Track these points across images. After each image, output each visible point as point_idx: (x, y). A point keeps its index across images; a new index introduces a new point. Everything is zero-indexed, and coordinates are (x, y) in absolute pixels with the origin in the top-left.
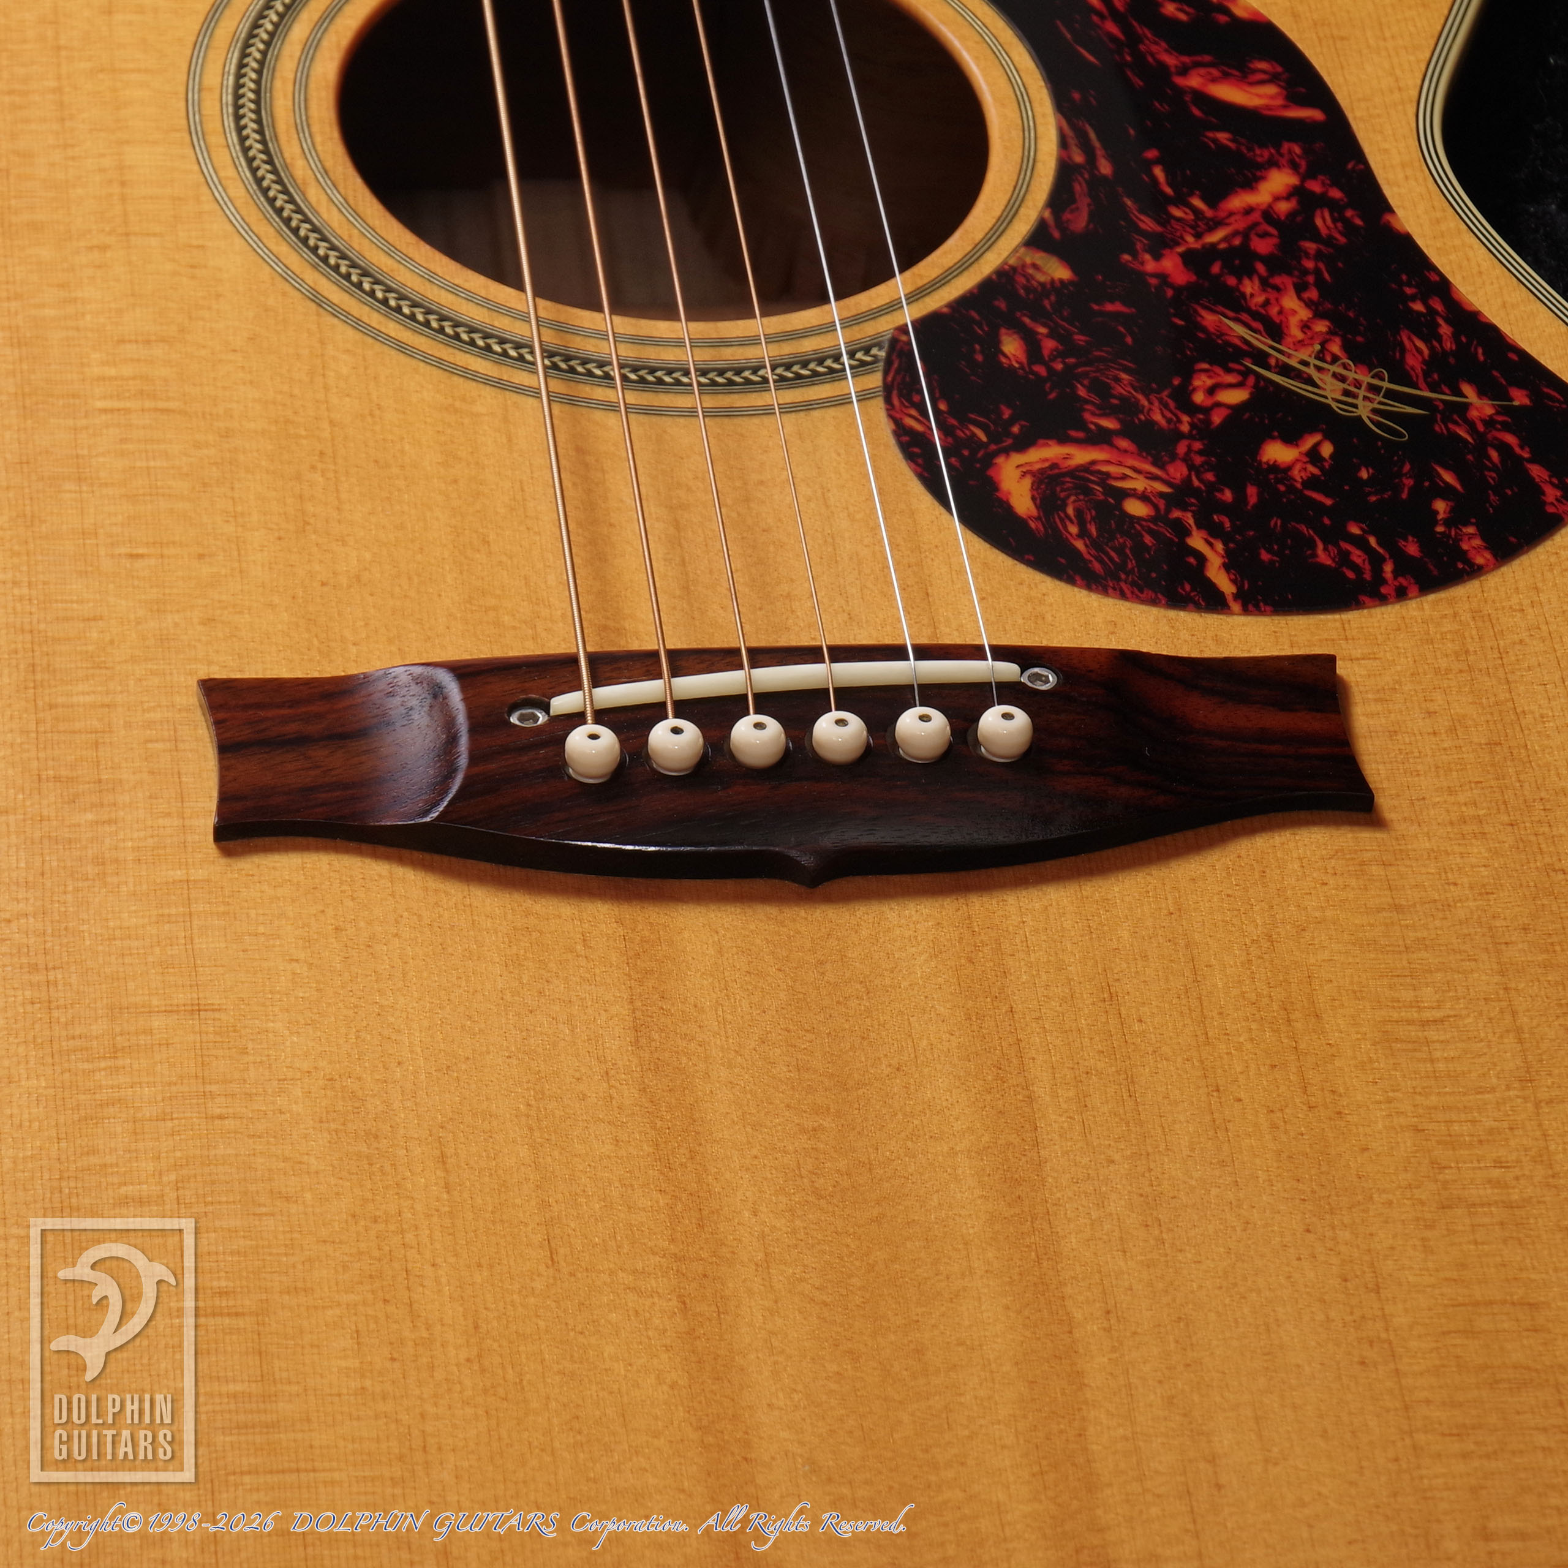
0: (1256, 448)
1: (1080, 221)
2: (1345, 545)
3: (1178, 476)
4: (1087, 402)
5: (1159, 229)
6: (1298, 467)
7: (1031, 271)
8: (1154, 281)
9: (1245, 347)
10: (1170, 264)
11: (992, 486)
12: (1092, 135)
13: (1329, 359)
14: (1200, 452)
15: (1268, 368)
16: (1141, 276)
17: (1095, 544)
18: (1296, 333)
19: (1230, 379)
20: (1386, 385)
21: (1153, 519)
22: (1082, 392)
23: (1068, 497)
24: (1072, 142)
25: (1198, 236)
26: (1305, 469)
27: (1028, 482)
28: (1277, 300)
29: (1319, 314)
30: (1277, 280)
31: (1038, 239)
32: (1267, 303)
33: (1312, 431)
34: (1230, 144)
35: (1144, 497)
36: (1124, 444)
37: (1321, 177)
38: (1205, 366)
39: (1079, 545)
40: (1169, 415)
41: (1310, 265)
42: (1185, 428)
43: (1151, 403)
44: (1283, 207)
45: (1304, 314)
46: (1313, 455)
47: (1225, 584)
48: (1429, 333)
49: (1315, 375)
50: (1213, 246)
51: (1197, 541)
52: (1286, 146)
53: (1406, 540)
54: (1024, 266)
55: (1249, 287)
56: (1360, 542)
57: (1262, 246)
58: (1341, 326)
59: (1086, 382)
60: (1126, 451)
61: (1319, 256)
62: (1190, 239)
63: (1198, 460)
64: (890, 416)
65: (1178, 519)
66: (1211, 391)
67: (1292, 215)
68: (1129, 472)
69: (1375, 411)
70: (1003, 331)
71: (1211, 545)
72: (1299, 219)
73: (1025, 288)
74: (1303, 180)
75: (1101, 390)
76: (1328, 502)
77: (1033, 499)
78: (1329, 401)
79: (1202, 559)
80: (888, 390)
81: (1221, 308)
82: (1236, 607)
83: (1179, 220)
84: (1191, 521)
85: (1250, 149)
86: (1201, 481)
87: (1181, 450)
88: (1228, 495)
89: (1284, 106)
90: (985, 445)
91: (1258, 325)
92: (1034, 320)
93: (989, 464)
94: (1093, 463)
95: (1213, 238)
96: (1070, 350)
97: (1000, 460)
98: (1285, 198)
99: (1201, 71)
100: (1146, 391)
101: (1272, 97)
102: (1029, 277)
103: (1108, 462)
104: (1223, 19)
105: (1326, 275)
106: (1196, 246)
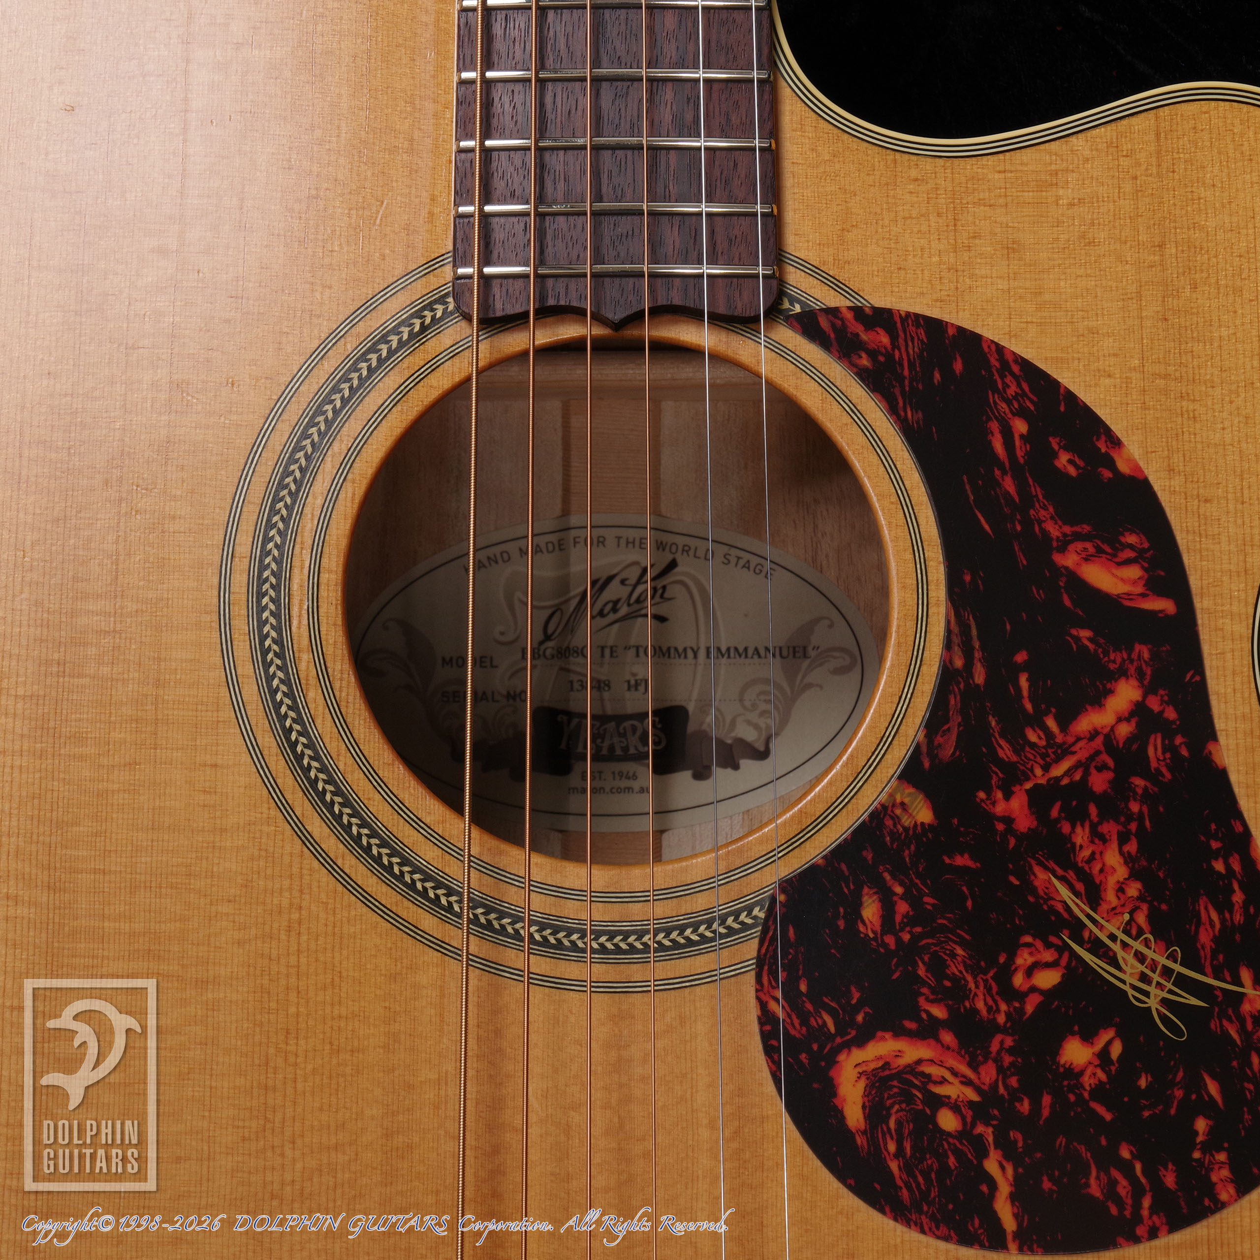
0: (1056, 1049)
1: (948, 748)
2: (1115, 1173)
3: (987, 1081)
4: (924, 983)
5: (1014, 758)
6: (1089, 1072)
7: (898, 812)
8: (1000, 827)
9: (1066, 915)
10: (1018, 805)
11: (830, 1089)
12: (974, 632)
13: (1134, 932)
14: (1011, 1051)
15: (1081, 944)
16: (992, 817)
17: (907, 1168)
18: (1111, 897)
19: (1048, 956)
21: (960, 1135)
22: (922, 971)
23: (892, 1106)
24: (956, 640)
25: (1046, 768)
26: (1094, 1074)
27: (862, 1084)
28: (1101, 853)
29: (1134, 875)
30: (1105, 828)
31: (911, 773)
32: (1092, 858)
33: (1106, 1026)
34: (1091, 646)
35: (955, 1107)
36: (948, 1038)
37: (1161, 692)
38: (1028, 939)
39: (894, 1166)
40: (990, 1002)
41: (1135, 807)
42: (1001, 1019)
43: (977, 987)
44: (1124, 730)
45: (1122, 872)
46: (1104, 1055)
47: (1010, 1223)
49: (1120, 954)
50: (1058, 779)
51: (991, 1166)
52: (1137, 647)
53: (1166, 1169)
54: (894, 805)
55: (1081, 836)
56: (1126, 1168)
57: (1099, 782)
58: (1150, 890)
59: (926, 958)
60: (948, 1048)
61: (1145, 798)
62: (1038, 772)
63: (1007, 1059)
64: (758, 998)
65: (981, 1136)
66: (1030, 972)
67: (1130, 740)
68: (948, 1076)
69: (1164, 1002)
70: (866, 890)
71: (1003, 1168)
72: (1135, 747)
73: (892, 834)
74: (1145, 696)
75: (937, 966)
76: (1108, 1117)
77: (864, 1107)
78: (1126, 988)
79: (993, 1186)
80: (760, 961)
81: (1052, 864)
82: (1013, 1246)
83: (1033, 745)
84: (991, 1139)
85: (1106, 653)
86: (1006, 1086)
87: (995, 1047)
88: (1025, 1106)
89: (1143, 595)
90: (831, 1037)
91: (1080, 887)
92: (894, 877)
93: (832, 1061)
94: (919, 1062)
95: (1058, 771)
96: (919, 916)
97: (842, 1057)
98: (1128, 720)
99: (1079, 546)
100: (975, 971)
101: (1134, 583)
102: (896, 820)
103: (931, 1061)
104: (1107, 474)
105: (1147, 823)
106: (1043, 781)
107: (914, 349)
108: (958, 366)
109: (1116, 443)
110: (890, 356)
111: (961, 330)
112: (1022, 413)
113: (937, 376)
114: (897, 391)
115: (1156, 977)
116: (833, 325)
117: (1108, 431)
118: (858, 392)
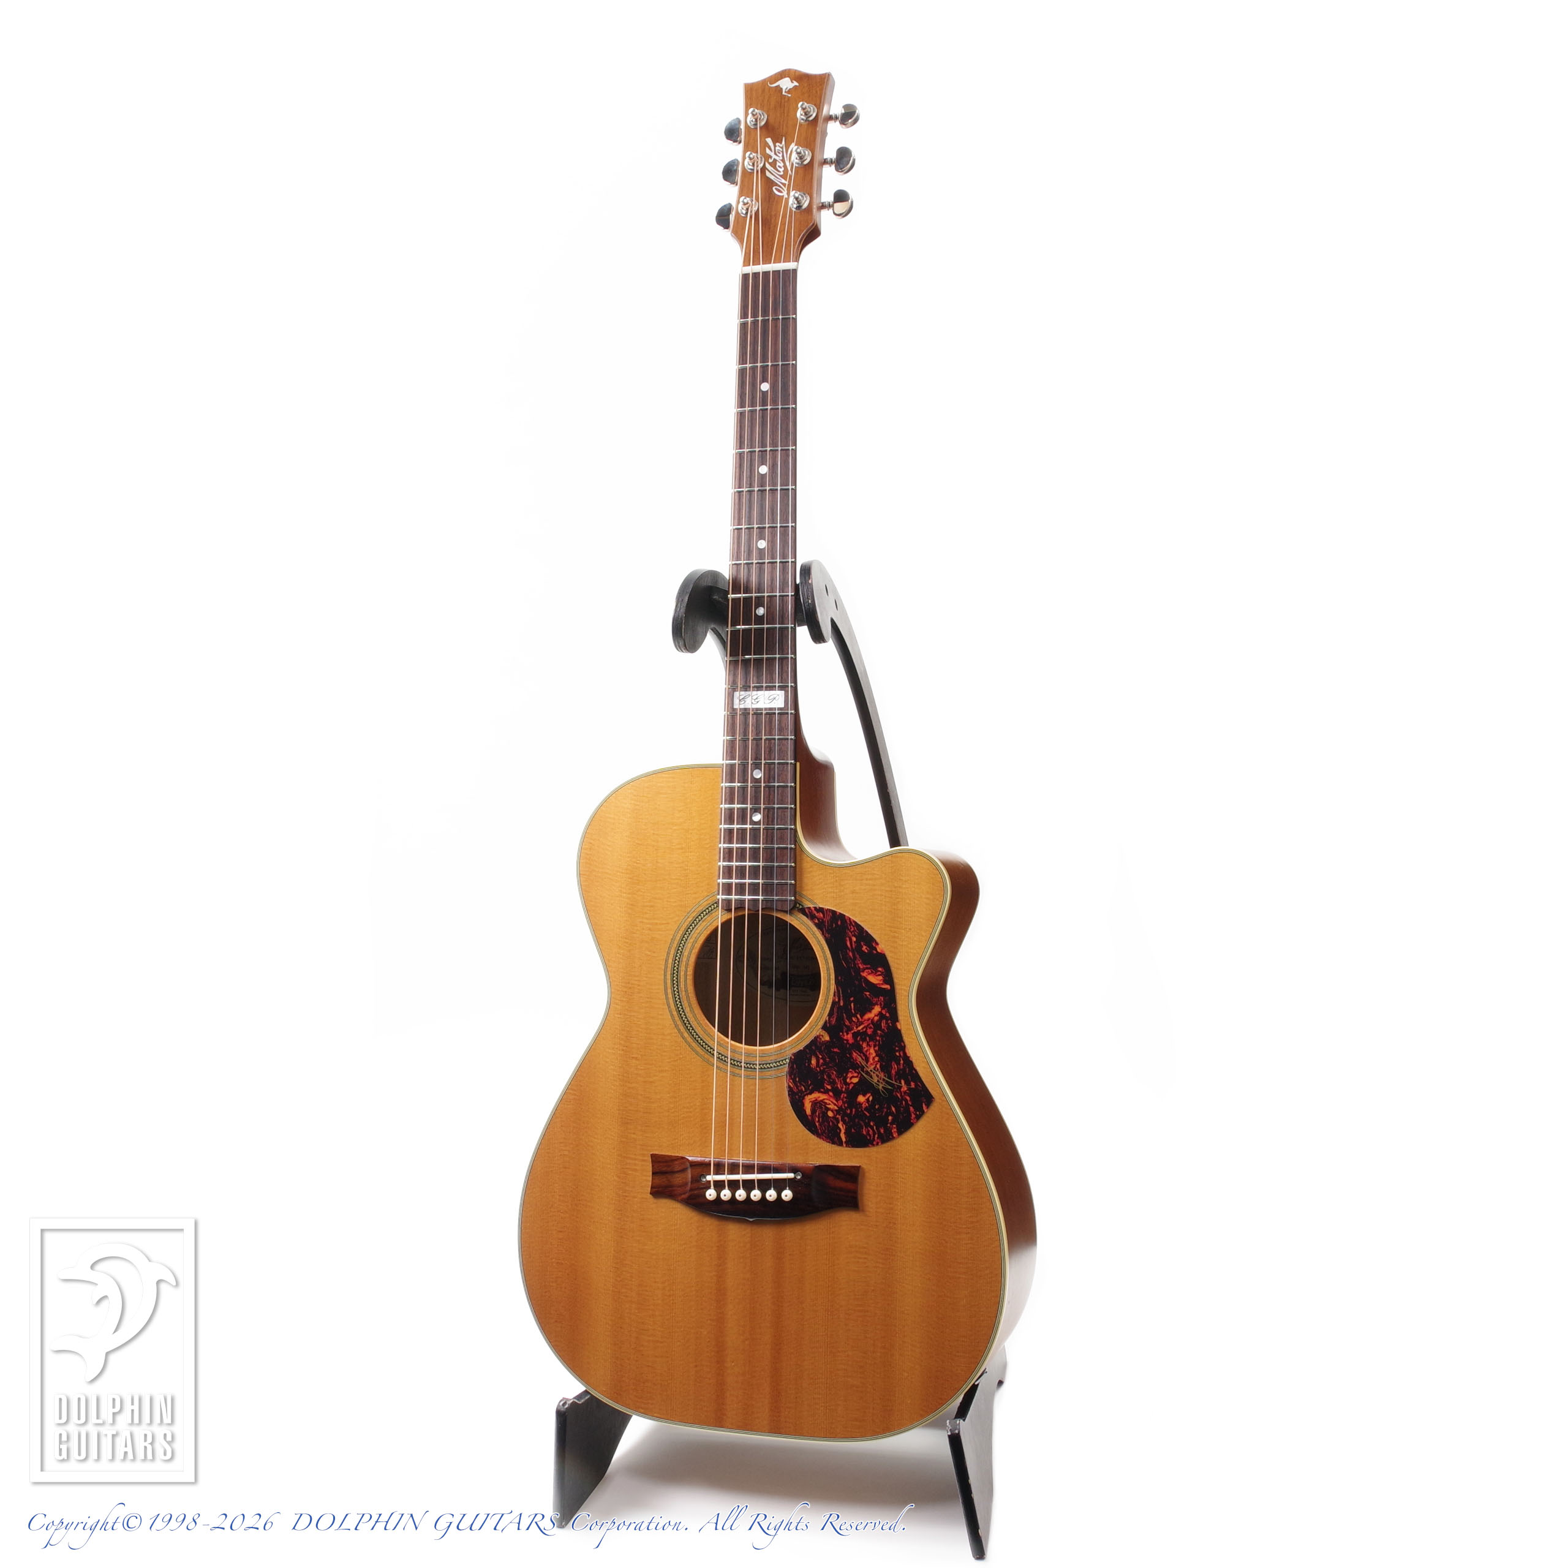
0: (857, 1098)
1: (834, 1022)
2: (869, 1129)
3: (840, 1105)
4: (826, 1080)
5: (849, 1025)
6: (864, 1104)
8: (845, 1042)
9: (860, 1065)
10: (850, 1036)
11: (803, 1105)
12: (841, 992)
13: (876, 1069)
14: (846, 1098)
15: (863, 1072)
16: (843, 1039)
17: (820, 1125)
18: (871, 1060)
19: (856, 1075)
20: (886, 1079)
21: (833, 1117)
22: (825, 1077)
23: (817, 1110)
24: (836, 994)
27: (811, 1104)
28: (869, 1049)
29: (877, 1055)
30: (870, 1043)
31: (824, 1028)
32: (867, 1051)
33: (869, 1093)
34: (869, 997)
35: (832, 1111)
36: (831, 1094)
37: (886, 1009)
38: (851, 1070)
39: (817, 1124)
40: (841, 1085)
41: (878, 1038)
42: (844, 1089)
43: (838, 1081)
44: (876, 1018)
45: (874, 1055)
46: (868, 1100)
47: (844, 1140)
48: (898, 1064)
50: (859, 1030)
51: (840, 1125)
52: (881, 997)
53: (881, 1128)
54: (820, 1036)
55: (864, 1045)
56: (872, 1128)
57: (869, 1032)
58: (881, 1060)
59: (826, 1074)
60: (831, 1096)
61: (881, 1036)
62: (855, 1028)
63: (845, 1100)
64: (787, 1082)
65: (838, 1118)
66: (851, 1079)
67: (877, 1021)
68: (830, 1102)
69: (883, 1087)
70: (813, 1056)
71: (843, 1126)
72: (878, 1023)
73: (820, 1043)
74: (882, 1010)
75: (829, 1076)
76: (868, 1115)
77: (811, 1109)
79: (840, 1131)
80: (788, 1073)
81: (857, 1052)
82: (844, 1145)
83: (854, 1022)
84: (840, 1119)
85: (873, 998)
86: (844, 1106)
87: (842, 1097)
88: (849, 1112)
89: (882, 984)
90: (804, 1092)
91: (864, 1058)
92: (819, 1052)
93: (804, 1098)
94: (824, 1099)
95: (860, 1028)
96: (825, 1063)
97: (806, 1097)
98: (877, 1016)
99: (867, 970)
100: (838, 1077)
101: (880, 980)
102: (820, 1039)
103: (827, 1099)
104: (875, 952)
105: (881, 1042)
106: (856, 1031)
107: (829, 918)
108: (839, 923)
109: (877, 944)
110: (822, 920)
111: (840, 913)
112: (855, 936)
113: (834, 926)
114: (824, 929)
115: (881, 1081)
116: (809, 912)
117: (875, 941)
118: (815, 929)
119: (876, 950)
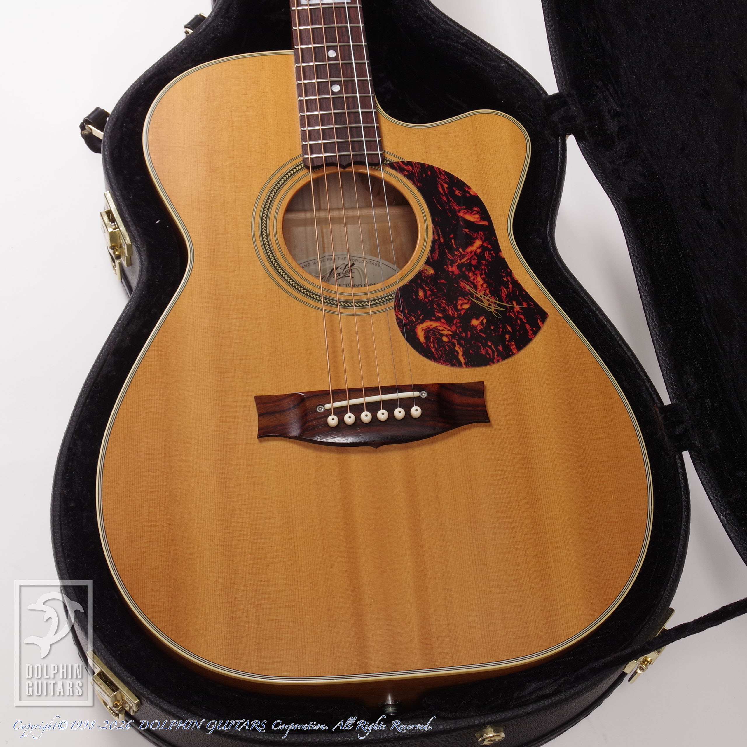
0: (470, 322)
1: (436, 256)
2: (487, 348)
3: (454, 330)
4: (436, 309)
5: (453, 258)
6: (478, 326)
7: (425, 271)
8: (451, 273)
9: (469, 292)
10: (455, 268)
11: (416, 334)
12: (440, 231)
13: (486, 295)
14: (459, 323)
15: (473, 298)
16: (448, 271)
17: (436, 350)
18: (480, 288)
19: (466, 301)
20: (498, 302)
21: (449, 342)
22: (435, 306)
23: (431, 336)
24: (435, 233)
25: (461, 260)
26: (480, 327)
27: (423, 332)
28: (476, 278)
29: (485, 282)
30: (476, 272)
31: (428, 263)
32: (474, 279)
33: (482, 316)
34: (469, 233)
35: (447, 336)
36: (443, 321)
37: (487, 242)
38: (460, 298)
39: (433, 350)
40: (453, 312)
41: (483, 268)
42: (456, 316)
43: (449, 309)
44: (479, 251)
45: (482, 282)
46: (482, 322)
47: (462, 360)
48: (507, 288)
49: (483, 300)
50: (464, 262)
51: (457, 348)
52: (480, 232)
53: (500, 346)
54: (424, 270)
55: (471, 274)
56: (490, 347)
57: (474, 262)
58: (489, 285)
59: (436, 303)
60: (443, 323)
61: (486, 265)
62: (459, 261)
63: (458, 325)
64: (395, 315)
65: (454, 342)
66: (461, 305)
67: (480, 253)
68: (444, 329)
69: (495, 310)
70: (419, 289)
71: (460, 349)
72: (482, 254)
73: (424, 276)
74: (483, 243)
75: (439, 305)
76: (484, 336)
77: (424, 337)
78: (486, 307)
79: (458, 353)
80: (395, 306)
81: (464, 281)
82: (464, 366)
83: (457, 255)
84: (456, 343)
85: (472, 234)
86: (458, 331)
87: (455, 322)
88: (464, 335)
89: (480, 221)
90: (415, 322)
91: (472, 286)
92: (426, 286)
93: (415, 327)
94: (437, 326)
95: (464, 260)
96: (433, 294)
97: (417, 326)
98: (479, 248)
99: (463, 211)
100: (448, 305)
101: (477, 218)
102: (425, 273)
103: (440, 326)
104: (468, 195)
105: (487, 271)
106: (460, 263)
107: (418, 170)
108: (429, 173)
109: (470, 188)
110: (412, 172)
111: (429, 165)
112: (446, 183)
113: (424, 175)
114: (415, 179)
115: (492, 304)
116: (398, 166)
117: (467, 185)
118: (405, 180)
119: (469, 193)
